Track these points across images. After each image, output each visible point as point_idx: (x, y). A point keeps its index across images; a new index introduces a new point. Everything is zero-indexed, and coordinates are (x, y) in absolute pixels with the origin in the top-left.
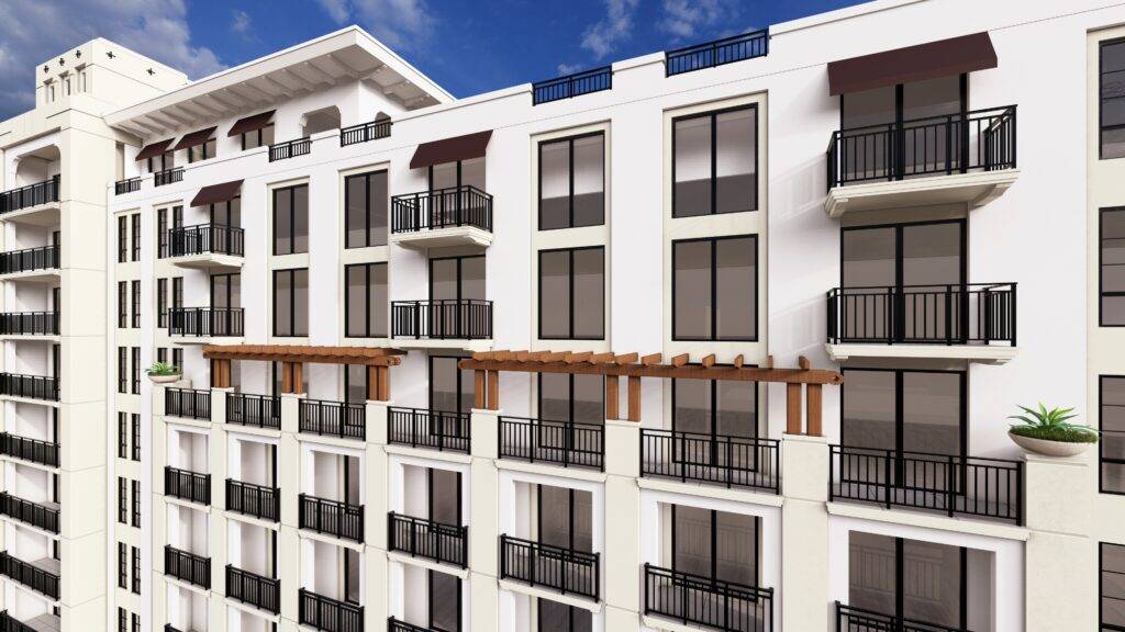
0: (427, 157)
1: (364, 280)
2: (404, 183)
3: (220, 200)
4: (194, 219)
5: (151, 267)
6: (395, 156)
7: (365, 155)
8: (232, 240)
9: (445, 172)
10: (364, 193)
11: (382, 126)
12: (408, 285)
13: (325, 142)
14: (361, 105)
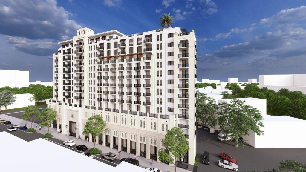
0: (121, 41)
1: (115, 52)
2: (119, 43)
3: (102, 45)
4: (98, 46)
5: (93, 52)
6: (118, 41)
7: (116, 41)
8: (103, 48)
9: (122, 42)
10: (116, 44)
11: (117, 38)
12: (119, 51)
13: (112, 39)
14: (115, 36)
